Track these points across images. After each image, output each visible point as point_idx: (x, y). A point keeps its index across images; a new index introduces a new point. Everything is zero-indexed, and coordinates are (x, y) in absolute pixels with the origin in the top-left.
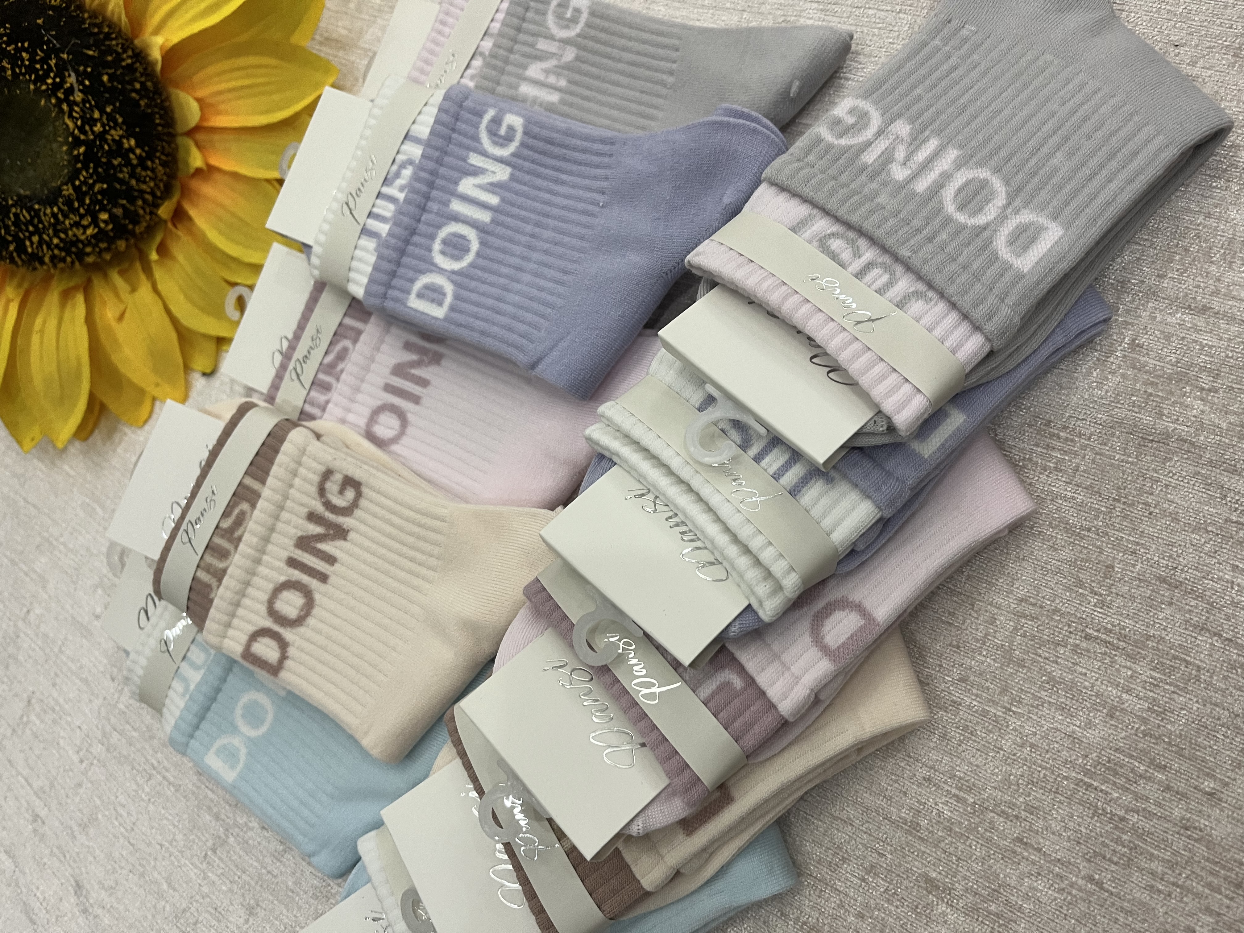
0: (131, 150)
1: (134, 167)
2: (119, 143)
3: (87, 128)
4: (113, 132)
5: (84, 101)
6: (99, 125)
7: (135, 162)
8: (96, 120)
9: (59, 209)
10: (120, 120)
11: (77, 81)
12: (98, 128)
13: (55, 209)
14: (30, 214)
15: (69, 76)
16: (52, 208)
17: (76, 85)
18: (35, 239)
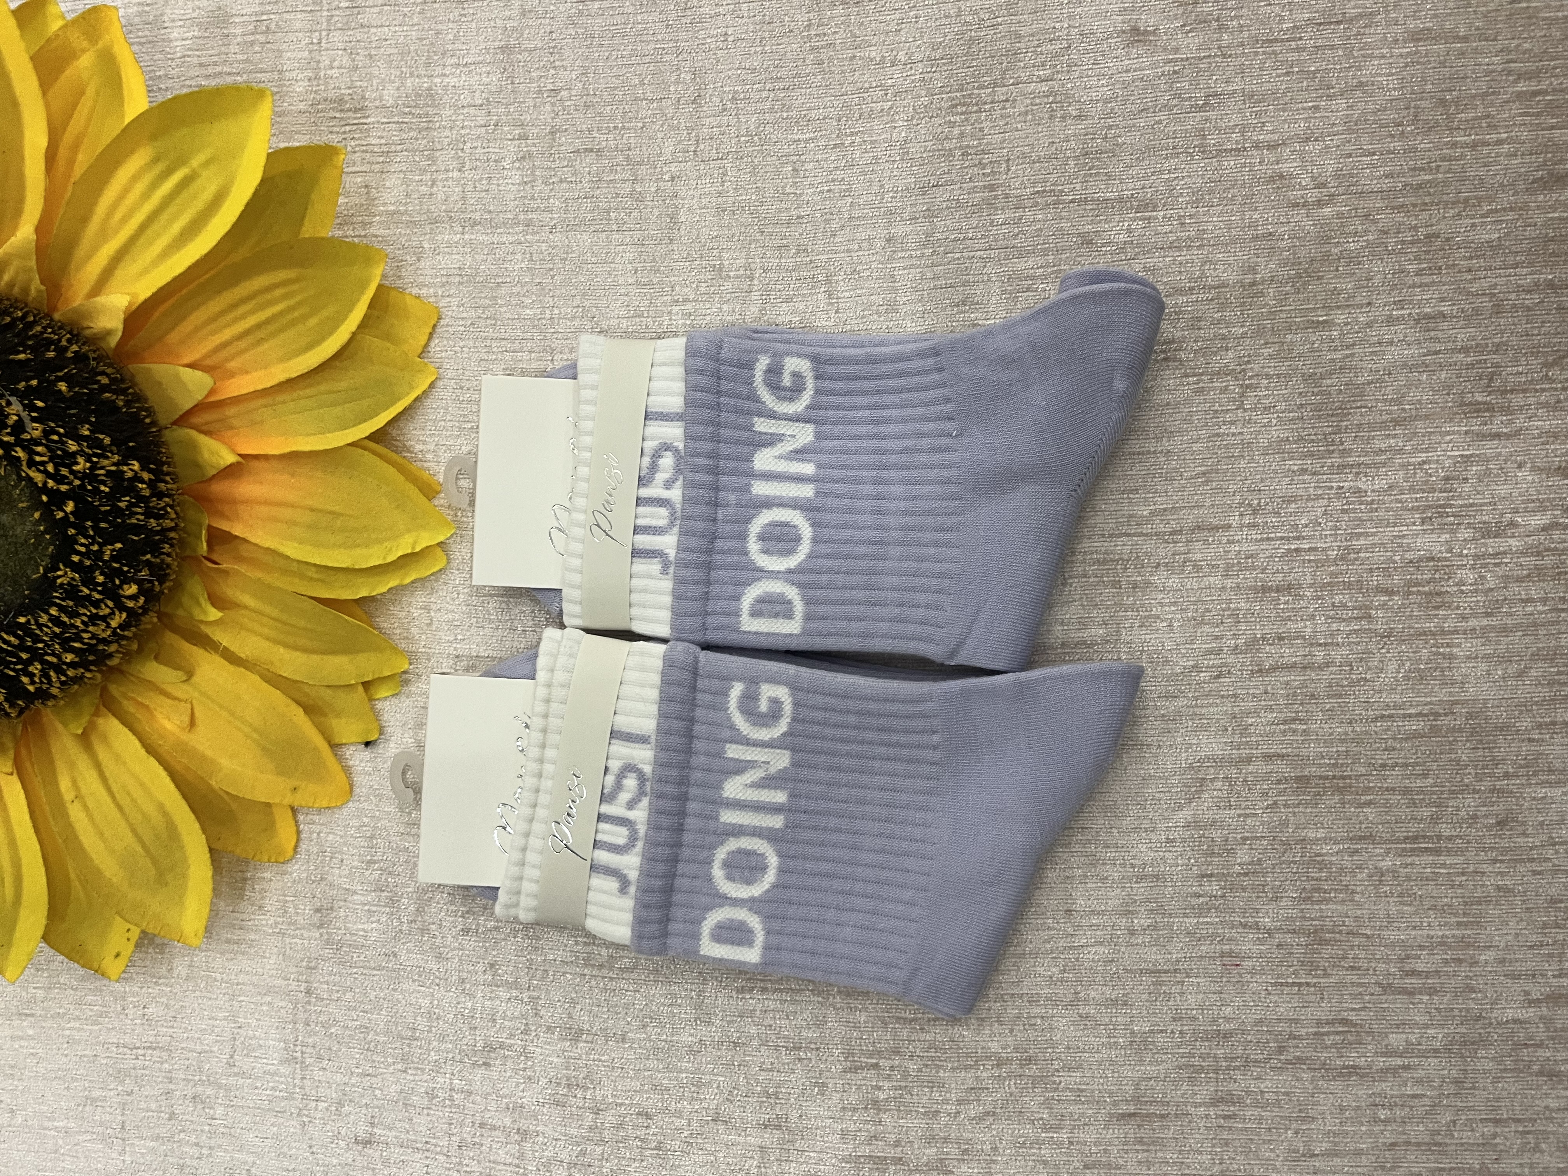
0: (137, 478)
1: (145, 500)
2: (116, 476)
3: (64, 471)
4: (105, 462)
5: (46, 433)
6: (81, 460)
7: (147, 493)
8: (74, 455)
9: (61, 609)
10: (107, 441)
11: (24, 406)
12: (82, 465)
13: (53, 611)
14: (16, 636)
15: (9, 403)
16: (47, 613)
17: (24, 414)
18: (36, 668)
